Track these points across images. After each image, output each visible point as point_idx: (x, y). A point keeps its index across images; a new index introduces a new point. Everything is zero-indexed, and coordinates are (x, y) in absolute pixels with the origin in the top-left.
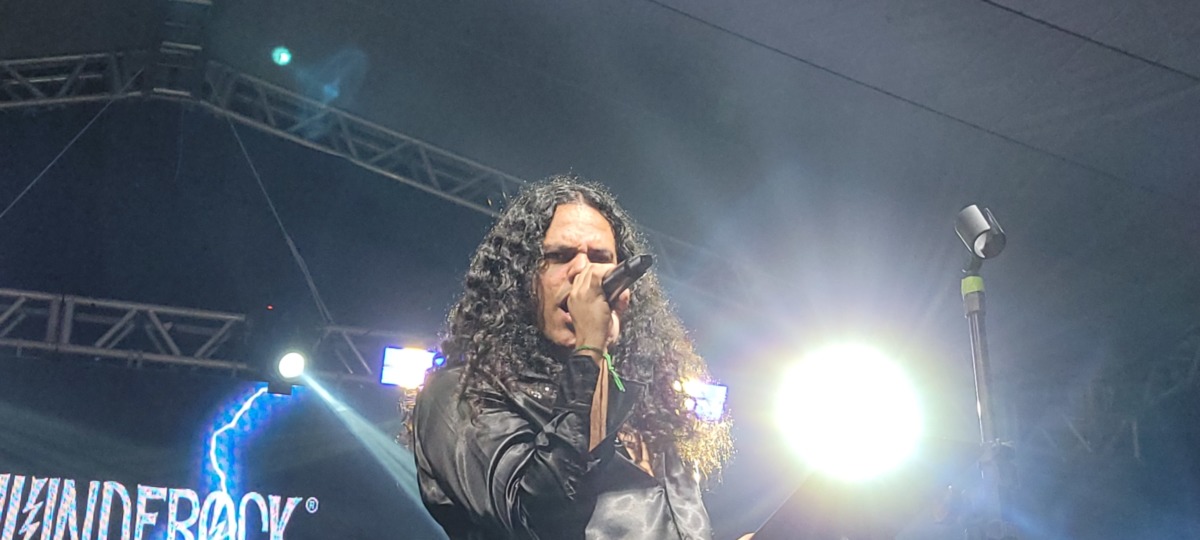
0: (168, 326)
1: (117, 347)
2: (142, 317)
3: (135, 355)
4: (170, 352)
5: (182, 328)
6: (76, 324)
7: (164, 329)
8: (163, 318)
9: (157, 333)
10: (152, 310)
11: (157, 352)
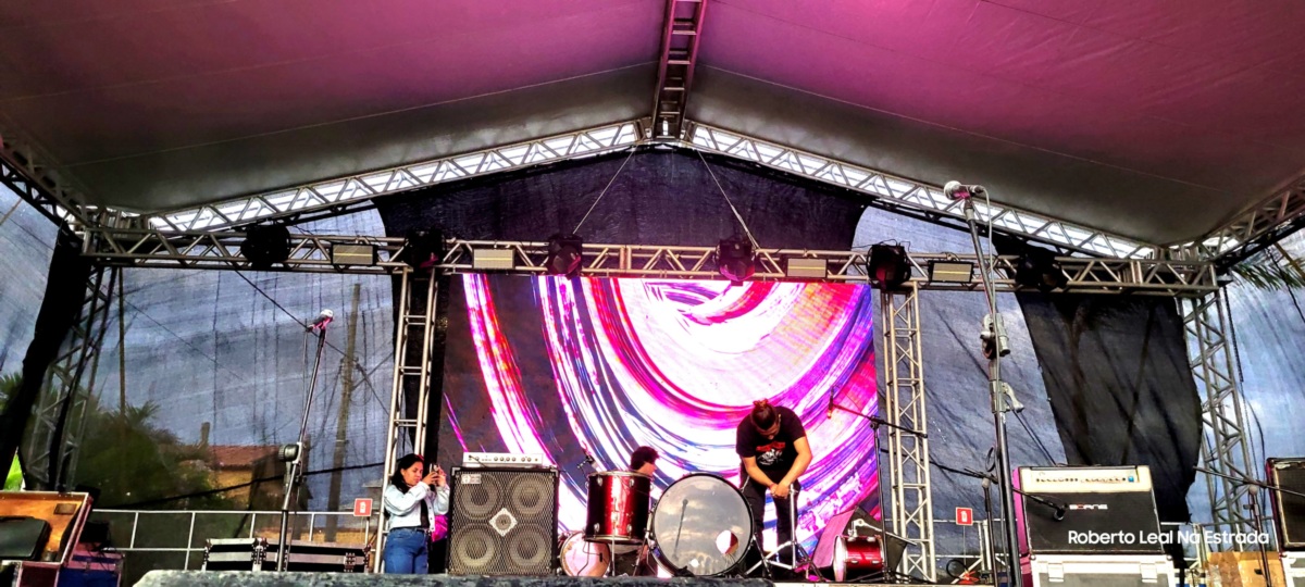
0: (678, 256)
1: (654, 268)
2: (664, 252)
3: (663, 272)
4: (678, 269)
5: (683, 256)
6: (634, 259)
7: (675, 258)
8: (675, 252)
9: (672, 260)
10: (669, 249)
11: (671, 269)
